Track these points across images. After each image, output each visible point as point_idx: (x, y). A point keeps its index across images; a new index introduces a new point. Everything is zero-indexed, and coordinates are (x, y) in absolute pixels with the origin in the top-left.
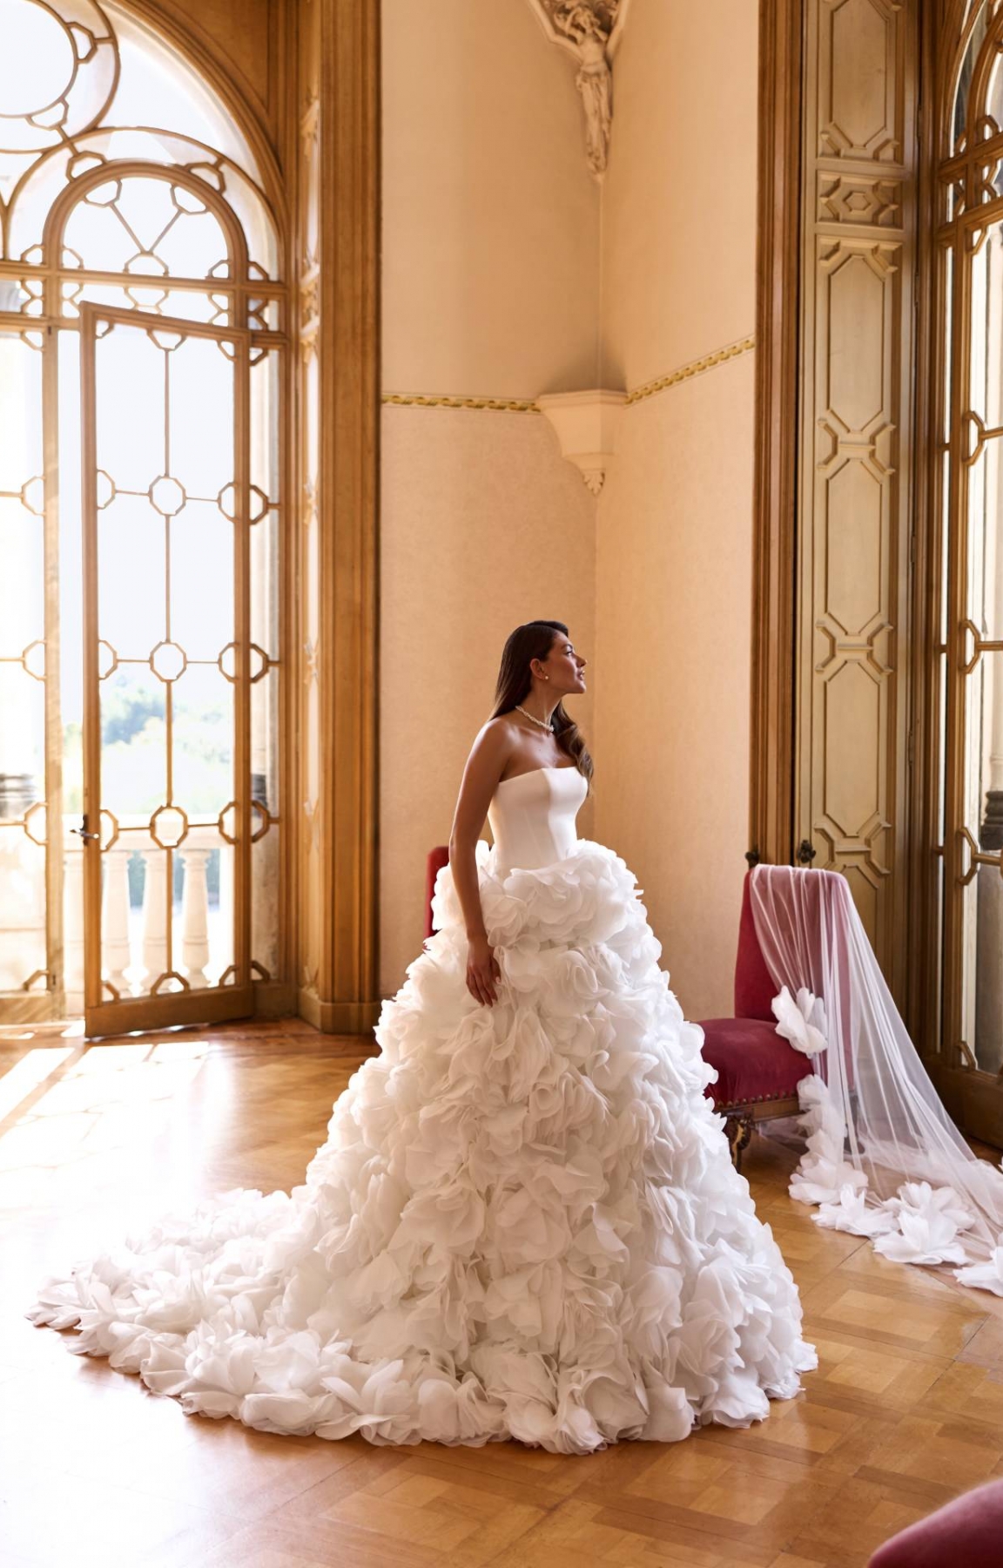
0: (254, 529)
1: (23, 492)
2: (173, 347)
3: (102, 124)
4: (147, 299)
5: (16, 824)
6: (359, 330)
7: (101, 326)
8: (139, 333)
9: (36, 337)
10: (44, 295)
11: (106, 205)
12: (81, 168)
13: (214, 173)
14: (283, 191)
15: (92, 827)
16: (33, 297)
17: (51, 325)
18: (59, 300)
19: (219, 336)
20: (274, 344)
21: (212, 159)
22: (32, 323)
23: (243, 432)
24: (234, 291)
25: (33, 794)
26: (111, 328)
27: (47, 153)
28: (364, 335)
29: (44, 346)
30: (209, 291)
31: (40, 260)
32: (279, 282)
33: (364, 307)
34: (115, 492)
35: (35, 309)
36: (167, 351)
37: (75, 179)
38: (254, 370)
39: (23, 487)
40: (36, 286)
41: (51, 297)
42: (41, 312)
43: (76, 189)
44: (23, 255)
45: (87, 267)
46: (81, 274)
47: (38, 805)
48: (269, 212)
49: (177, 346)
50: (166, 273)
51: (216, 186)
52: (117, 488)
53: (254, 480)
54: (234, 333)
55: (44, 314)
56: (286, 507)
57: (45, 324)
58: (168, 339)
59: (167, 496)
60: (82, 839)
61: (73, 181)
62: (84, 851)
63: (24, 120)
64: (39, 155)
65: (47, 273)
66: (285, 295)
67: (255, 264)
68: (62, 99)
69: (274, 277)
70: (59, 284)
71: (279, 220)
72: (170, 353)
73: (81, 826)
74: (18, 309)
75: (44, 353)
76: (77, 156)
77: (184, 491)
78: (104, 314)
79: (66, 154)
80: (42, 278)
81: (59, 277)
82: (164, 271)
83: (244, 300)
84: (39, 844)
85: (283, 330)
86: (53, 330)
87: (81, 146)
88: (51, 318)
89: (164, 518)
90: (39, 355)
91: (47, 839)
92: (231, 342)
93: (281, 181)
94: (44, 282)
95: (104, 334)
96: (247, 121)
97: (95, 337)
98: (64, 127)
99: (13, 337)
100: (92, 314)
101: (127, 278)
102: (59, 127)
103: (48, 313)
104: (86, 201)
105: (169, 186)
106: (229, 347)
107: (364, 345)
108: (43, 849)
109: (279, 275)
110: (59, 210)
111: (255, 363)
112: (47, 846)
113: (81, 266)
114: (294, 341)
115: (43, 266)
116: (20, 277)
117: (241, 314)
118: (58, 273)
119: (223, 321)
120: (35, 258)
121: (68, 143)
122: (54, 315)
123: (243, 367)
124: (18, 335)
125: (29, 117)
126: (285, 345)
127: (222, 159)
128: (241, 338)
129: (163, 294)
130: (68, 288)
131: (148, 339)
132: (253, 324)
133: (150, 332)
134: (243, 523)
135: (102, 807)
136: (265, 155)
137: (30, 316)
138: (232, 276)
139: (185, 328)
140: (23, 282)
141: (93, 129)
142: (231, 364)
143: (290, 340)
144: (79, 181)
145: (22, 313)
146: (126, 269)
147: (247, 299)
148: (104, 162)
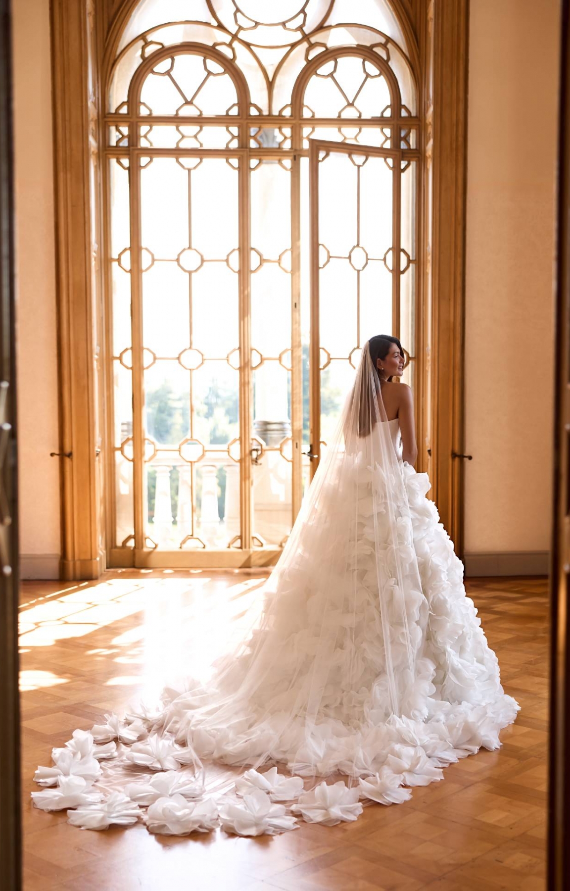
0: (402, 276)
1: (279, 259)
2: (361, 164)
3: (326, 24)
4: (350, 134)
5: (276, 450)
6: (454, 146)
7: (322, 154)
8: (344, 157)
9: (287, 162)
10: (292, 136)
11: (328, 76)
12: (313, 54)
13: (384, 49)
14: (419, 57)
15: (315, 451)
16: (286, 138)
17: (296, 155)
18: (301, 139)
19: (385, 155)
20: (414, 157)
21: (383, 40)
22: (285, 154)
23: (397, 215)
24: (393, 125)
25: (285, 432)
26: (327, 155)
27: (293, 46)
28: (457, 149)
29: (292, 168)
30: (381, 126)
31: (290, 114)
32: (416, 117)
33: (457, 131)
34: (330, 257)
35: (287, 145)
36: (359, 166)
37: (310, 61)
38: (403, 175)
39: (280, 256)
40: (287, 131)
41: (296, 137)
42: (290, 147)
43: (311, 68)
44: (280, 112)
45: (317, 116)
46: (314, 121)
47: (288, 439)
48: (412, 72)
49: (364, 163)
50: (360, 116)
51: (385, 58)
52: (331, 255)
53: (403, 246)
54: (394, 153)
55: (292, 148)
56: (418, 262)
57: (292, 154)
58: (359, 159)
59: (358, 258)
60: (309, 458)
61: (309, 62)
62: (310, 465)
63: (281, 27)
64: (289, 48)
65: (294, 122)
66: (419, 125)
67: (404, 107)
68: (303, 11)
69: (414, 114)
70: (301, 129)
71: (416, 75)
72: (361, 168)
73: (309, 450)
74: (276, 146)
75: (292, 172)
76: (312, 46)
77: (367, 255)
78: (323, 146)
79: (305, 45)
80: (291, 126)
81: (300, 124)
82: (358, 116)
83: (398, 129)
84: (289, 461)
85: (418, 148)
86: (297, 157)
87: (313, 40)
88: (296, 150)
89: (356, 272)
90: (289, 173)
91: (293, 458)
92: (391, 158)
93: (418, 50)
94: (292, 128)
95: (324, 159)
96: (402, 15)
97: (318, 161)
98: (304, 29)
99: (275, 163)
100: (318, 146)
101: (339, 122)
102: (300, 28)
103: (294, 147)
104: (317, 75)
105: (361, 60)
106: (390, 161)
107: (457, 155)
108: (291, 464)
109: (416, 113)
110: (300, 81)
111: (404, 170)
112: (293, 462)
113: (313, 116)
114: (423, 153)
115: (292, 118)
116: (278, 126)
117: (396, 139)
118: (300, 122)
119: (388, 145)
120: (287, 113)
121: (306, 39)
122: (298, 148)
123: (397, 172)
124: (277, 162)
125: (284, 24)
126: (419, 157)
127: (389, 39)
128: (396, 155)
129: (358, 130)
130: (306, 131)
131: (349, 159)
132: (403, 146)
133: (350, 156)
134: (397, 273)
135: (321, 440)
136: (410, 36)
137: (284, 150)
138: (393, 115)
139: (368, 151)
140: (280, 129)
141: (321, 28)
142: (391, 172)
143: (421, 155)
144: (312, 62)
145: (279, 148)
146: (339, 116)
147: (400, 130)
148: (327, 49)
